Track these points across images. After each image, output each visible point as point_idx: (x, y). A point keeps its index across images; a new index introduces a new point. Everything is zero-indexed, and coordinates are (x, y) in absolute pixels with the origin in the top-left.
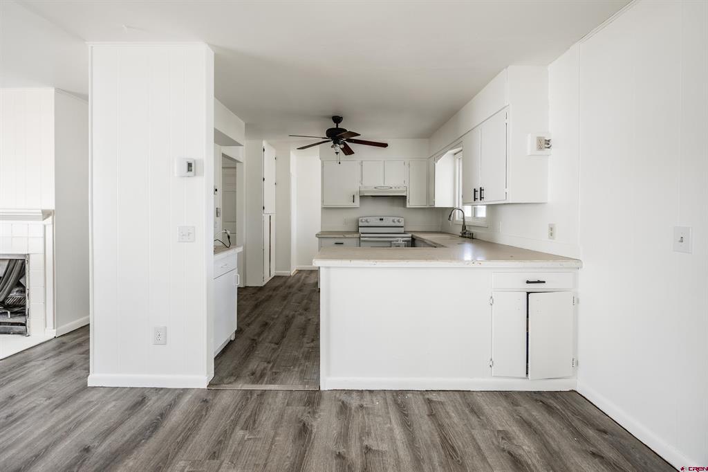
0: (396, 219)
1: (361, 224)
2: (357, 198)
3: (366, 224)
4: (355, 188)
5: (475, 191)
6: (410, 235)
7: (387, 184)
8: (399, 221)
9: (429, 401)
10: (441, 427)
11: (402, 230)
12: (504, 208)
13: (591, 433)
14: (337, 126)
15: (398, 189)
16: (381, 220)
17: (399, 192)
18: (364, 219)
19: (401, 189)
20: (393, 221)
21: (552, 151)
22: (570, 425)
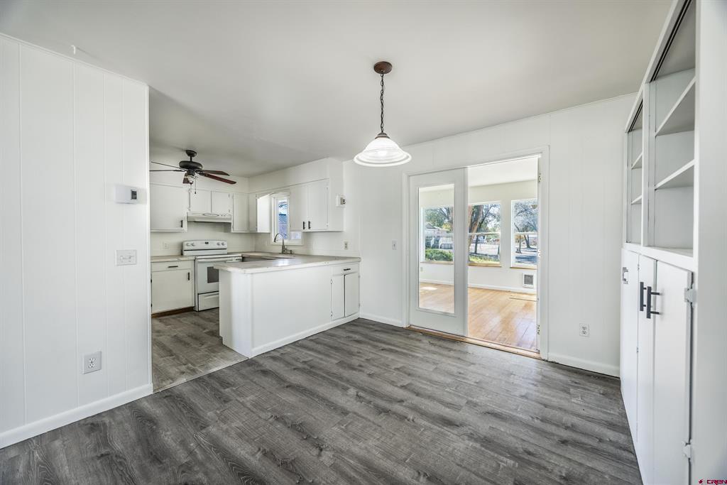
0: (221, 242)
1: (186, 248)
2: (185, 224)
3: (192, 248)
4: (183, 213)
5: (304, 223)
6: (240, 255)
7: (214, 212)
8: (223, 244)
9: (312, 340)
10: (325, 345)
11: (225, 252)
12: (315, 234)
13: (371, 326)
14: (191, 159)
15: (223, 217)
16: (207, 243)
17: (224, 219)
18: (190, 243)
19: (226, 217)
20: (218, 244)
21: (345, 205)
22: (364, 327)
